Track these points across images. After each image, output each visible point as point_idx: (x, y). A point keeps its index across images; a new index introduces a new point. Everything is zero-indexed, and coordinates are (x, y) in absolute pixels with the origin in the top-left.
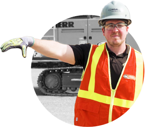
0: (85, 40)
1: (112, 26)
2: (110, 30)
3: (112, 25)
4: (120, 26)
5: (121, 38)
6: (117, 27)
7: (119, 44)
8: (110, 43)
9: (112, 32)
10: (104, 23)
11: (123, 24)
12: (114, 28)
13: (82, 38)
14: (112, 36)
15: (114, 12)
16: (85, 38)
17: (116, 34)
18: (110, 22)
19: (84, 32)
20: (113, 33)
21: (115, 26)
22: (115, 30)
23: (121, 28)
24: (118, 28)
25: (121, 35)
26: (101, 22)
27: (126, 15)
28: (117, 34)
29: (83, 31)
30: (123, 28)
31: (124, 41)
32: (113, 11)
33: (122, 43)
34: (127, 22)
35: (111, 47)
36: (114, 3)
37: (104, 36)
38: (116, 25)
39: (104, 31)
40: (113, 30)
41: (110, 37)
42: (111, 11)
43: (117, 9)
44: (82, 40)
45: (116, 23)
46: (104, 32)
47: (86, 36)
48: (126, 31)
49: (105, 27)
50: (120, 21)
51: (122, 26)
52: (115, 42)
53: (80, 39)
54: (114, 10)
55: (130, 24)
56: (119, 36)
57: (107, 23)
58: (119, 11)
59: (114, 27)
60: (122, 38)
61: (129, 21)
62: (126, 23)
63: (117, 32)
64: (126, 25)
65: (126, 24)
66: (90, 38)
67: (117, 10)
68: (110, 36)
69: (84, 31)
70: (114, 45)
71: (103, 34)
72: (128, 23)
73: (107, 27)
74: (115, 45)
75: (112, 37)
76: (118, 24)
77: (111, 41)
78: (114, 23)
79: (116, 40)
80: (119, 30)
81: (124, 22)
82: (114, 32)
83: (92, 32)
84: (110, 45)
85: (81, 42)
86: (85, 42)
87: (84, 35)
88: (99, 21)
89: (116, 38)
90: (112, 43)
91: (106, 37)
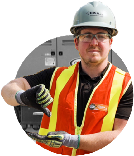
0: (53, 56)
1: (89, 37)
2: (87, 42)
4: (101, 37)
5: (101, 54)
6: (97, 38)
8: (86, 61)
9: (90, 45)
10: (77, 31)
11: (106, 35)
12: (92, 40)
13: (49, 53)
15: (94, 17)
16: (53, 54)
17: (95, 48)
18: (87, 31)
19: (51, 45)
20: (90, 47)
21: (94, 37)
22: (94, 42)
24: (98, 41)
25: (102, 50)
26: (74, 29)
27: (110, 23)
28: (97, 49)
29: (50, 43)
32: (92, 16)
33: (102, 61)
35: (86, 67)
36: (94, 4)
37: (78, 50)
38: (95, 36)
39: (78, 42)
40: (90, 43)
41: (85, 52)
42: (90, 15)
43: (98, 13)
44: (49, 57)
45: (96, 32)
46: (77, 45)
47: (54, 50)
48: (109, 44)
49: (79, 37)
50: (102, 31)
51: (105, 38)
52: (92, 59)
53: (46, 55)
54: (94, 15)
55: (115, 35)
58: (101, 16)
59: (92, 38)
60: (103, 55)
61: (114, 31)
62: (109, 33)
63: (96, 45)
64: (109, 37)
65: (110, 35)
66: (61, 54)
67: (98, 15)
68: (86, 50)
69: (52, 43)
70: (90, 63)
71: (76, 47)
72: (113, 34)
74: (92, 63)
79: (94, 56)
80: (99, 43)
81: (107, 33)
82: (92, 45)
83: (63, 44)
84: (86, 63)
85: (47, 60)
86: (53, 60)
87: (52, 50)
88: (72, 29)
89: (94, 53)
90: (88, 61)
91: (79, 52)
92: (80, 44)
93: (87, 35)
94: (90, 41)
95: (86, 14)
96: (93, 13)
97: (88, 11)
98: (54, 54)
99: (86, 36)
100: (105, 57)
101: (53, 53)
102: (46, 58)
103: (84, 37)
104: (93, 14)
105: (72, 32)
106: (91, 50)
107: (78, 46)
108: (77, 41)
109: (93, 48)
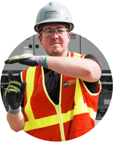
0: (30, 49)
1: (50, 32)
3: (51, 30)
4: (60, 32)
5: (62, 46)
6: (57, 32)
7: (60, 53)
8: (49, 53)
9: (51, 38)
10: (40, 29)
12: (53, 34)
13: (27, 47)
14: (52, 43)
17: (56, 41)
18: (48, 27)
19: (29, 39)
21: (55, 32)
23: (61, 34)
26: (37, 27)
27: (67, 18)
30: (63, 33)
31: (66, 49)
32: (51, 14)
33: (63, 51)
34: (68, 27)
37: (42, 44)
38: (56, 30)
39: (42, 38)
40: (52, 37)
41: (49, 45)
42: (49, 13)
43: (56, 11)
44: (27, 49)
45: (56, 27)
46: (40, 40)
47: (32, 44)
49: (41, 33)
51: (63, 32)
52: (55, 51)
53: (24, 48)
54: (53, 13)
55: (72, 29)
56: (60, 44)
57: (44, 29)
58: (59, 13)
60: (63, 46)
63: (57, 38)
64: (67, 31)
66: (37, 47)
67: (56, 12)
68: (49, 43)
71: (40, 43)
73: (45, 33)
75: (51, 45)
76: (57, 29)
77: (50, 50)
78: (53, 27)
79: (56, 48)
80: (59, 36)
81: (65, 27)
82: (53, 38)
84: (50, 55)
85: (26, 52)
86: (31, 52)
87: (30, 44)
88: (35, 27)
89: (56, 45)
90: (51, 53)
91: (43, 46)
92: (43, 39)
93: (49, 30)
94: (52, 35)
95: (46, 13)
96: (52, 11)
97: (47, 11)
98: (32, 47)
99: (48, 32)
100: (65, 48)
101: (30, 46)
102: (24, 51)
103: (46, 33)
104: (51, 13)
105: (36, 31)
106: (53, 43)
107: (42, 41)
108: (40, 38)
109: (55, 41)
